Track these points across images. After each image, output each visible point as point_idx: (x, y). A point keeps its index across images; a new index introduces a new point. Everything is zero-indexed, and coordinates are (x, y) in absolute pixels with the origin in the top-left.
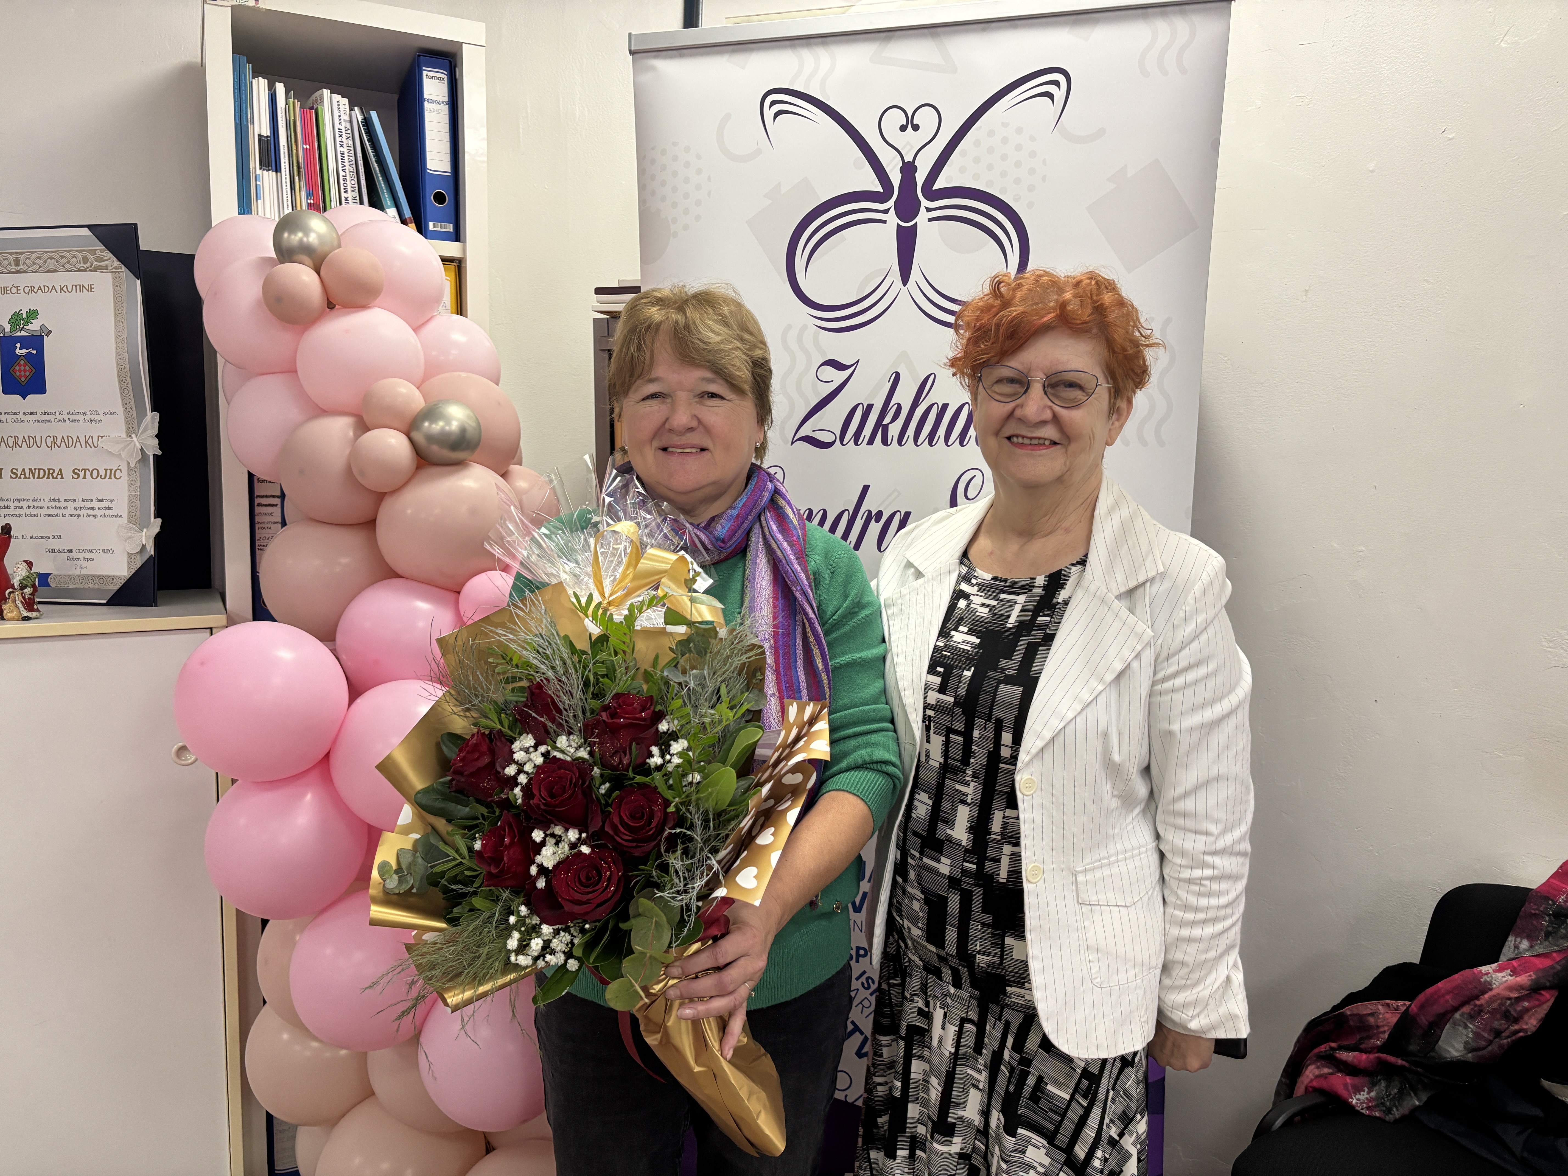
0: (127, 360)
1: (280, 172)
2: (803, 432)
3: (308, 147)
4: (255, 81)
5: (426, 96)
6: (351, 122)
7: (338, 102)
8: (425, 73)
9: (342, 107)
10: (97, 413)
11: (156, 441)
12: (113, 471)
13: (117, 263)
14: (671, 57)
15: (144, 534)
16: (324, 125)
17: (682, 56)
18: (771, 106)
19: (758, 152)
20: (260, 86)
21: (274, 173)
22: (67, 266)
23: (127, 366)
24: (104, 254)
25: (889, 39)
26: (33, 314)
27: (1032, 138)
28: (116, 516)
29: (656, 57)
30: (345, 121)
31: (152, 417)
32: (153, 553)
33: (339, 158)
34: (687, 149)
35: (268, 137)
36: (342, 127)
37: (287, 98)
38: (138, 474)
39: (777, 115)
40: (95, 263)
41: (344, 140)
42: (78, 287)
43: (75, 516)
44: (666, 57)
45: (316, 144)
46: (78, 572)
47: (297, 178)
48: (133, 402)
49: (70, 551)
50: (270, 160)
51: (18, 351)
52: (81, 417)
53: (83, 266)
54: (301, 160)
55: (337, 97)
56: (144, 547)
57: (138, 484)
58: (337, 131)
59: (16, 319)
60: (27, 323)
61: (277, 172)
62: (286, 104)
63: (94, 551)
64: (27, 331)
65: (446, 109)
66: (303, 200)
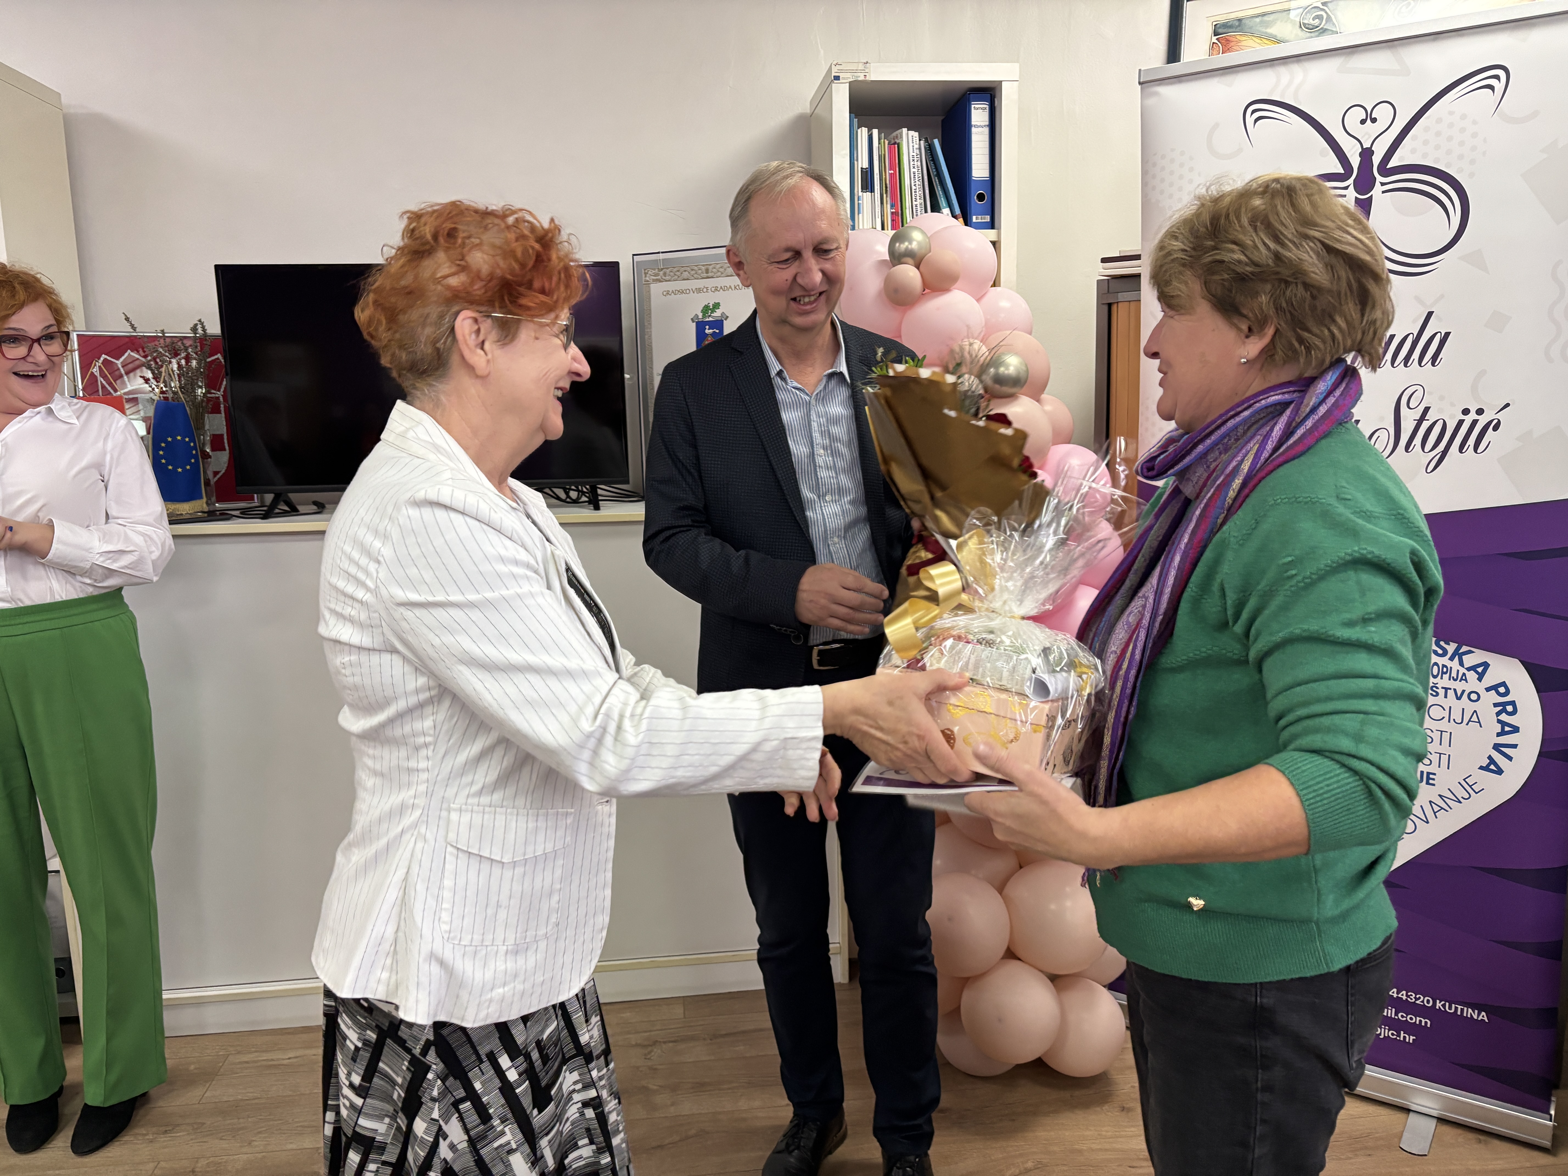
3: (892, 172)
4: (859, 131)
5: (973, 123)
6: (920, 152)
7: (912, 136)
8: (973, 106)
9: (915, 139)
14: (1171, 84)
16: (903, 154)
17: (1180, 82)
18: (1252, 114)
19: (1241, 150)
20: (863, 133)
25: (1353, 53)
26: (717, 306)
27: (1474, 122)
29: (1159, 85)
30: (916, 149)
33: (912, 177)
34: (1182, 153)
36: (915, 155)
37: (879, 139)
39: (1256, 120)
41: (915, 164)
44: (1166, 84)
45: (898, 169)
47: (884, 195)
50: (868, 186)
51: (707, 331)
54: (887, 181)
55: (912, 133)
58: (911, 158)
59: (706, 309)
60: (713, 311)
62: (879, 144)
64: (713, 317)
65: (987, 130)
66: (888, 210)
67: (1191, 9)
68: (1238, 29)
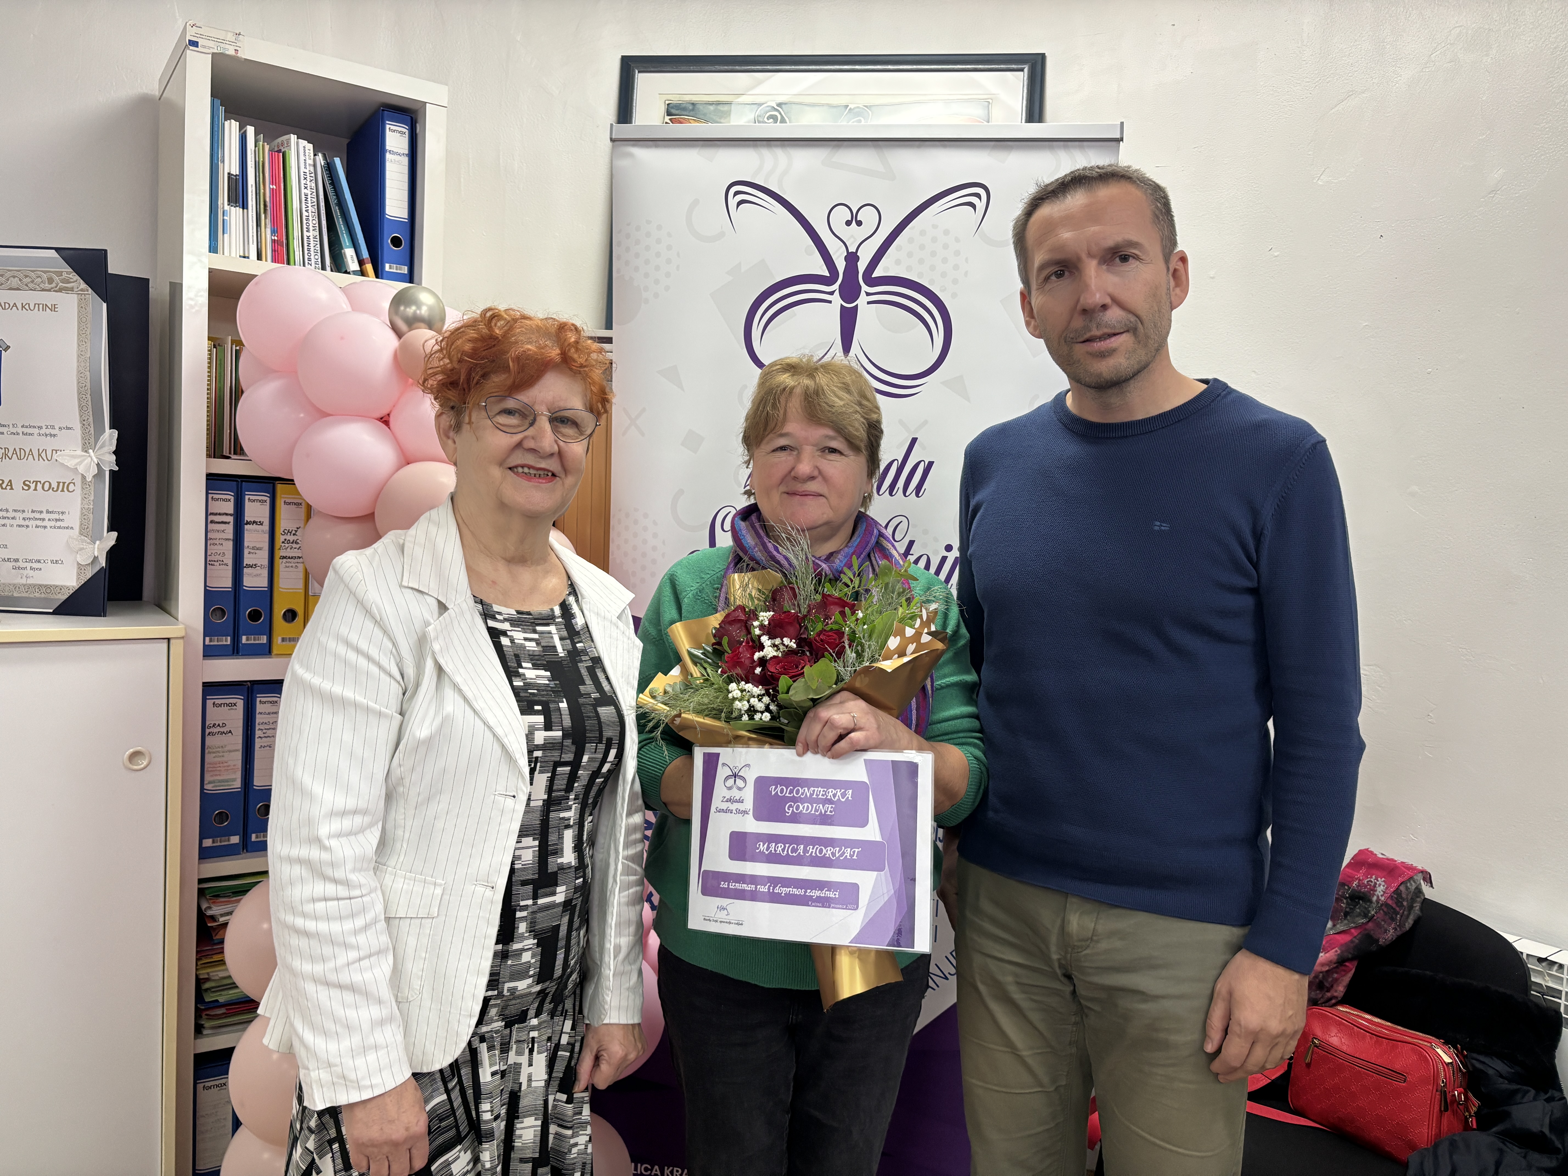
0: (89, 378)
1: (247, 209)
3: (274, 187)
4: (227, 123)
5: (387, 148)
6: (315, 166)
7: (304, 147)
8: (388, 127)
9: (307, 151)
10: (53, 427)
11: (114, 457)
12: (66, 485)
13: (83, 285)
14: (647, 147)
15: (96, 546)
16: (290, 167)
17: (657, 147)
18: (734, 196)
19: (720, 233)
20: (232, 127)
21: (241, 210)
22: (31, 285)
23: (88, 385)
24: (71, 276)
25: (838, 147)
27: (957, 240)
28: (67, 528)
29: (633, 145)
30: (309, 165)
31: (111, 435)
32: (104, 565)
33: (303, 199)
34: (660, 228)
35: (236, 175)
36: (307, 171)
37: (256, 141)
38: (92, 488)
39: (740, 203)
40: (61, 284)
41: (308, 183)
42: (41, 306)
43: (23, 526)
44: (642, 146)
45: (282, 185)
46: (23, 581)
47: (263, 216)
48: (91, 419)
49: (17, 560)
50: (238, 197)
52: (36, 431)
53: (47, 286)
54: (268, 199)
55: (303, 143)
56: (95, 559)
57: (92, 498)
58: (302, 174)
61: (243, 209)
62: (255, 147)
63: (42, 561)
65: (405, 161)
66: (268, 236)
67: (644, 81)
68: (692, 113)
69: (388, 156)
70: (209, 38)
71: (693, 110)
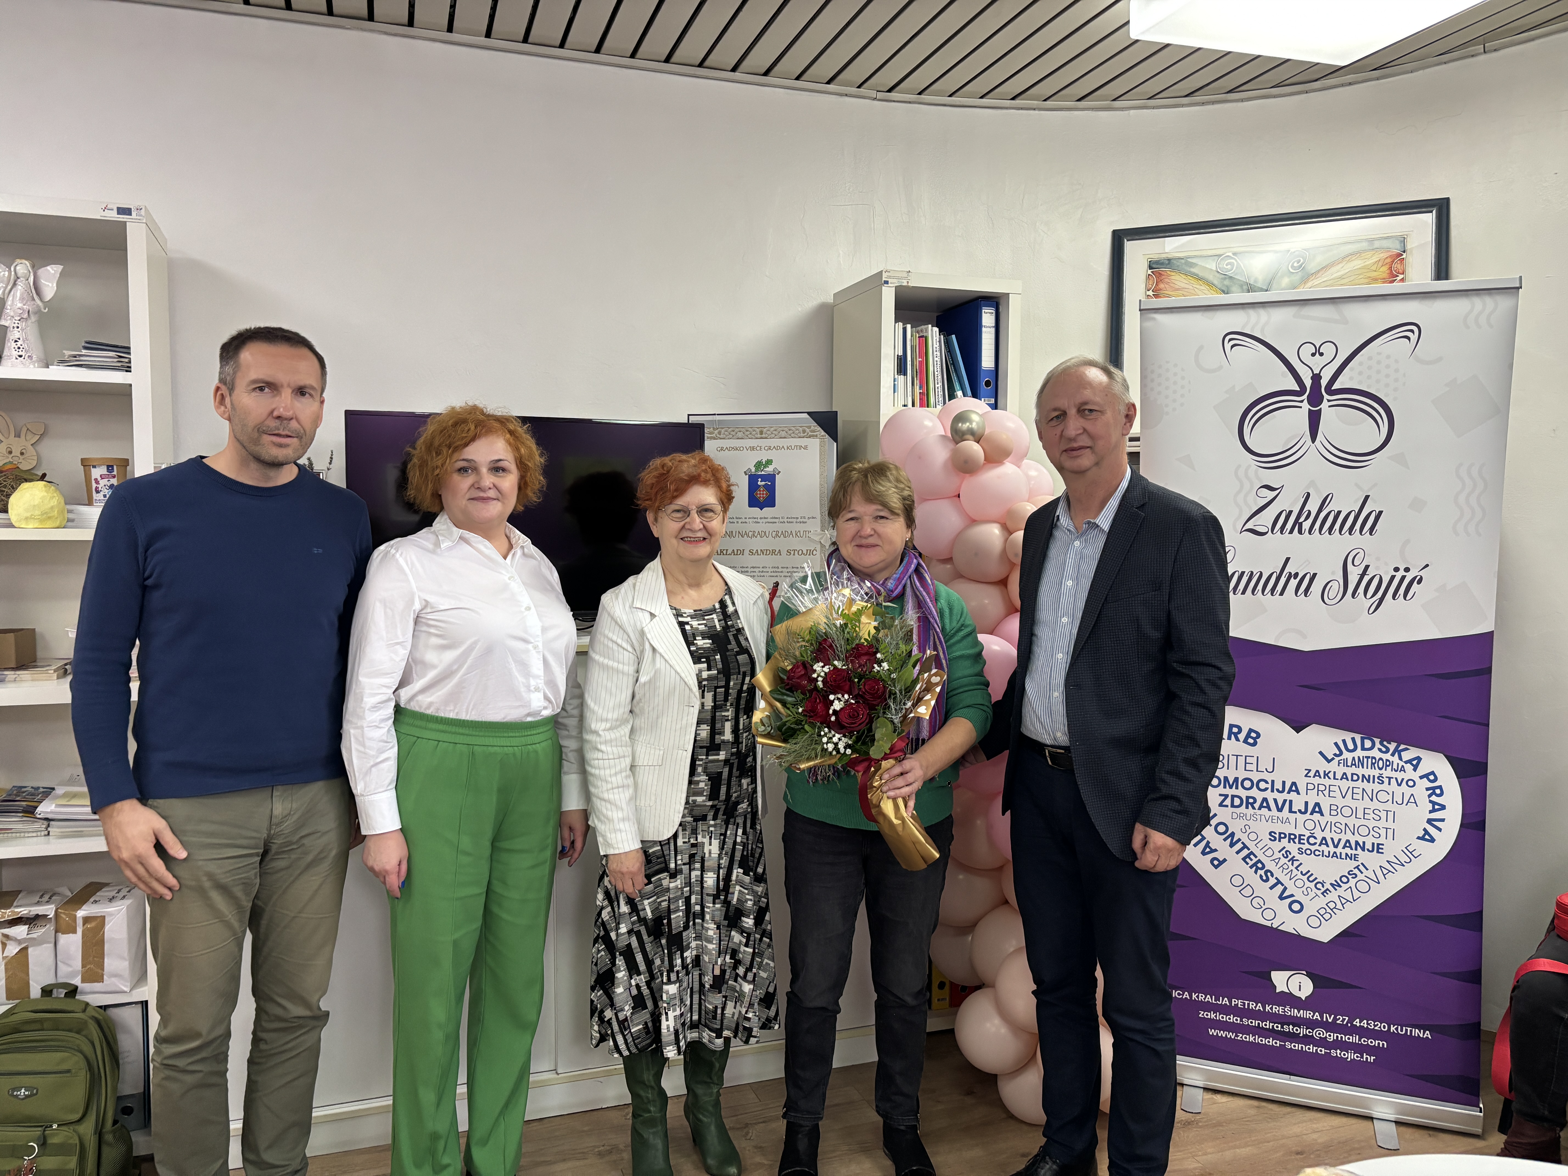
1: (907, 376)
2: (1247, 527)
3: (921, 358)
5: (983, 324)
6: (941, 341)
7: (935, 331)
8: (983, 311)
10: (805, 517)
12: (811, 549)
13: (823, 433)
14: (1165, 313)
17: (1172, 312)
18: (1229, 341)
19: (1221, 367)
20: (902, 326)
21: (903, 375)
22: (793, 435)
24: (815, 428)
25: (1306, 305)
26: (770, 462)
27: (1396, 361)
29: (1155, 313)
33: (936, 363)
34: (1176, 365)
35: (901, 354)
36: (936, 346)
37: (911, 332)
39: (1232, 347)
40: (810, 433)
41: (937, 353)
42: (798, 447)
44: (1161, 313)
45: (925, 357)
47: (915, 377)
50: (902, 370)
51: (761, 481)
52: (794, 521)
53: (802, 435)
54: (917, 368)
58: (934, 349)
59: (759, 465)
60: (766, 467)
62: (911, 336)
64: (766, 471)
65: (993, 330)
66: (917, 390)
67: (1131, 247)
68: (1168, 266)
69: (984, 329)
70: (894, 278)
71: (1169, 264)
